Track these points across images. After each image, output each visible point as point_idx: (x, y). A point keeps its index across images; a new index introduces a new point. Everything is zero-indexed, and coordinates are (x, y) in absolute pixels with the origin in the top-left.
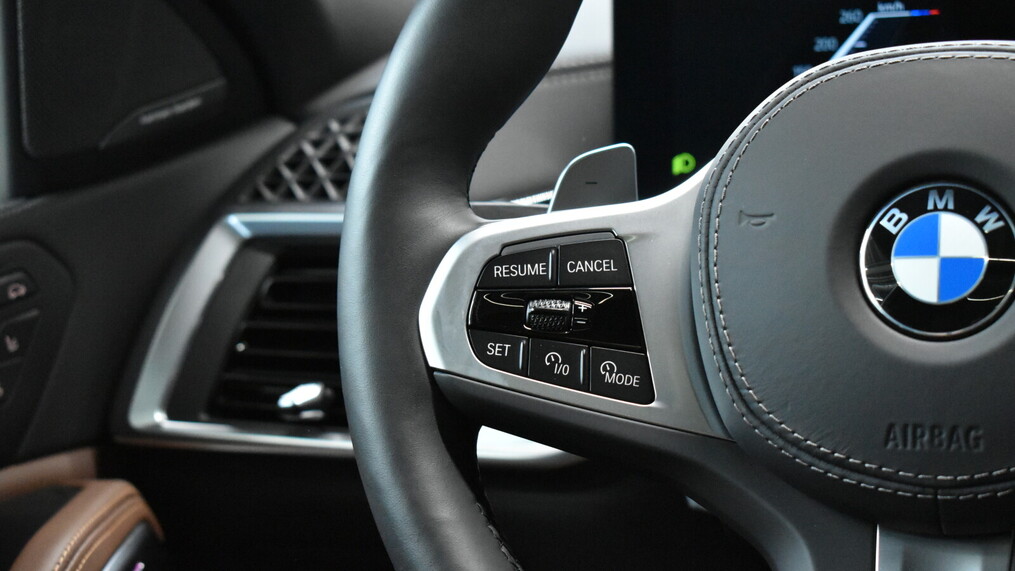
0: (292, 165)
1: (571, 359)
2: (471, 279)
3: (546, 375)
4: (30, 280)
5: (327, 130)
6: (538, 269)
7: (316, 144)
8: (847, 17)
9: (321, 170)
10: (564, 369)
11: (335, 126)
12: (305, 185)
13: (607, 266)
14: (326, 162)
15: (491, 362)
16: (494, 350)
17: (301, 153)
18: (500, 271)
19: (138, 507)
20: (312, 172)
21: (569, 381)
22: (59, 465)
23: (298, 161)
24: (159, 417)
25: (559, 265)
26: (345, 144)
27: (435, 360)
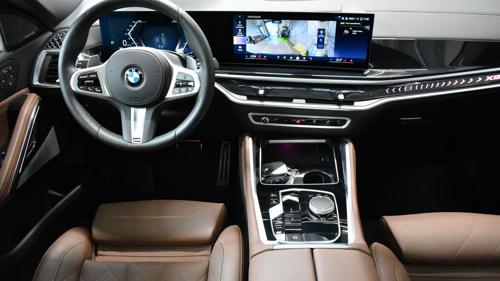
0: (52, 42)
1: (91, 88)
2: (77, 78)
3: (89, 90)
4: (13, 66)
5: (57, 35)
6: (86, 77)
7: (56, 38)
8: (134, 22)
9: (57, 43)
10: (91, 90)
11: (58, 35)
12: (55, 45)
13: (95, 76)
14: (58, 41)
15: (81, 89)
16: (81, 88)
17: (53, 39)
18: (81, 77)
19: (38, 97)
20: (56, 43)
21: (92, 91)
22: (23, 91)
23: (53, 41)
24: (38, 83)
25: (88, 76)
26: (60, 38)
27: (73, 89)
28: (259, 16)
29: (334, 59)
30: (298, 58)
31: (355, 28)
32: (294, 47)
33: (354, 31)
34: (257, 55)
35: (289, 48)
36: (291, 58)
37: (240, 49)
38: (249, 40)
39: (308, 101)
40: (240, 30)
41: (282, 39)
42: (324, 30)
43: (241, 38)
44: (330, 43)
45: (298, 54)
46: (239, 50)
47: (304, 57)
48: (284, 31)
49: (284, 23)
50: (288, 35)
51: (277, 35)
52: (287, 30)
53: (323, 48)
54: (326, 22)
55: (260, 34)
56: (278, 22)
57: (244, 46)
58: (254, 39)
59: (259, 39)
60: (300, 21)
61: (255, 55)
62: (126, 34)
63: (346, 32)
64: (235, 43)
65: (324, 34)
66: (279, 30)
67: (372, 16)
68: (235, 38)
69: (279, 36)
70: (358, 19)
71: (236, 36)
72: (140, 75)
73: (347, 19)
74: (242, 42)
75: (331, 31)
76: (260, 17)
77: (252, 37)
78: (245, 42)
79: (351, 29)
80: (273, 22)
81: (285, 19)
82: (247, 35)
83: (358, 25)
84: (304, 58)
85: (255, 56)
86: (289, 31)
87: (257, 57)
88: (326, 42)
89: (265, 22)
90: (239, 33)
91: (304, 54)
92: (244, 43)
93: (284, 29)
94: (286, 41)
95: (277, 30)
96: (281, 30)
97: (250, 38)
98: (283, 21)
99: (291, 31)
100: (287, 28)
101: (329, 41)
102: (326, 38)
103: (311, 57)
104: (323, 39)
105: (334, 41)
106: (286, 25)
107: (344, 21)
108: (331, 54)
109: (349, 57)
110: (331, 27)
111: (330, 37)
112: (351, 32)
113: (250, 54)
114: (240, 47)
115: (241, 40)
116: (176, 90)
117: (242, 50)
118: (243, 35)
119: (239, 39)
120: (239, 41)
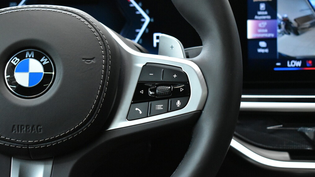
34: (304, 60)
37: (264, 48)
38: (283, 27)
40: (262, 6)
43: (264, 24)
46: (260, 50)
55: (309, 12)
57: (272, 42)
58: (295, 24)
59: (308, 24)
61: (297, 60)
68: (250, 23)
71: (253, 18)
72: (47, 68)
74: (269, 32)
77: (292, 19)
78: (275, 32)
82: (279, 16)
85: (299, 64)
87: (303, 65)
90: (259, 13)
92: (272, 35)
97: (287, 21)
113: (285, 59)
114: (263, 44)
115: (264, 28)
116: (137, 109)
117: (267, 51)
118: (269, 17)
119: (260, 25)
120: (260, 31)
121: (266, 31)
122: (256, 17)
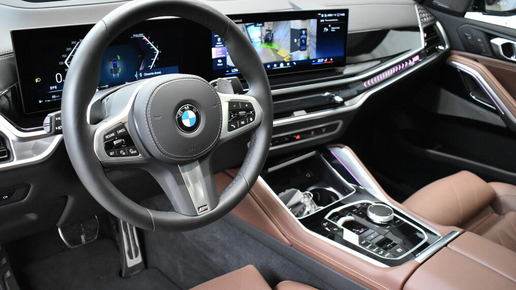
1: (125, 151)
2: (102, 140)
3: (122, 156)
6: (113, 134)
8: (73, 43)
10: (124, 154)
13: (123, 130)
15: (112, 156)
16: (111, 154)
18: (107, 137)
21: (126, 155)
25: (116, 133)
27: (100, 159)
28: (240, 19)
29: (316, 60)
30: (282, 65)
31: (334, 24)
32: (278, 53)
33: (332, 28)
35: (273, 55)
36: (275, 65)
37: (220, 63)
39: (309, 110)
40: (219, 39)
41: (265, 45)
42: (305, 30)
43: (220, 49)
44: (312, 42)
45: (281, 60)
46: (218, 65)
47: (288, 62)
48: (267, 36)
49: (268, 25)
50: (271, 40)
51: (260, 40)
52: (270, 33)
53: (305, 50)
54: (307, 21)
56: (261, 25)
57: (224, 60)
60: (283, 22)
62: (61, 63)
63: (326, 29)
64: (214, 56)
65: (306, 34)
66: (262, 34)
67: (346, 11)
68: (213, 50)
69: (262, 42)
70: (335, 15)
71: (214, 47)
72: (197, 114)
73: (326, 15)
74: (222, 54)
75: (313, 29)
76: (241, 21)
78: (225, 54)
79: (330, 26)
80: (255, 26)
81: (268, 21)
83: (336, 21)
84: (288, 64)
85: (237, 70)
86: (273, 34)
88: (308, 43)
89: (247, 27)
90: (218, 43)
91: (288, 59)
92: (224, 56)
93: (267, 33)
94: (269, 47)
95: (260, 35)
96: (264, 34)
98: (265, 23)
99: (274, 34)
100: (270, 31)
101: (311, 42)
102: (308, 39)
103: (295, 62)
104: (305, 39)
105: (315, 40)
106: (269, 28)
107: (324, 18)
108: (313, 56)
109: (329, 56)
110: (311, 25)
111: (311, 36)
112: (330, 29)
113: (231, 68)
114: (220, 61)
115: (220, 52)
116: (232, 125)
117: (222, 64)
118: (222, 45)
119: (218, 51)
120: (218, 54)
121: (221, 53)
122: (216, 46)
